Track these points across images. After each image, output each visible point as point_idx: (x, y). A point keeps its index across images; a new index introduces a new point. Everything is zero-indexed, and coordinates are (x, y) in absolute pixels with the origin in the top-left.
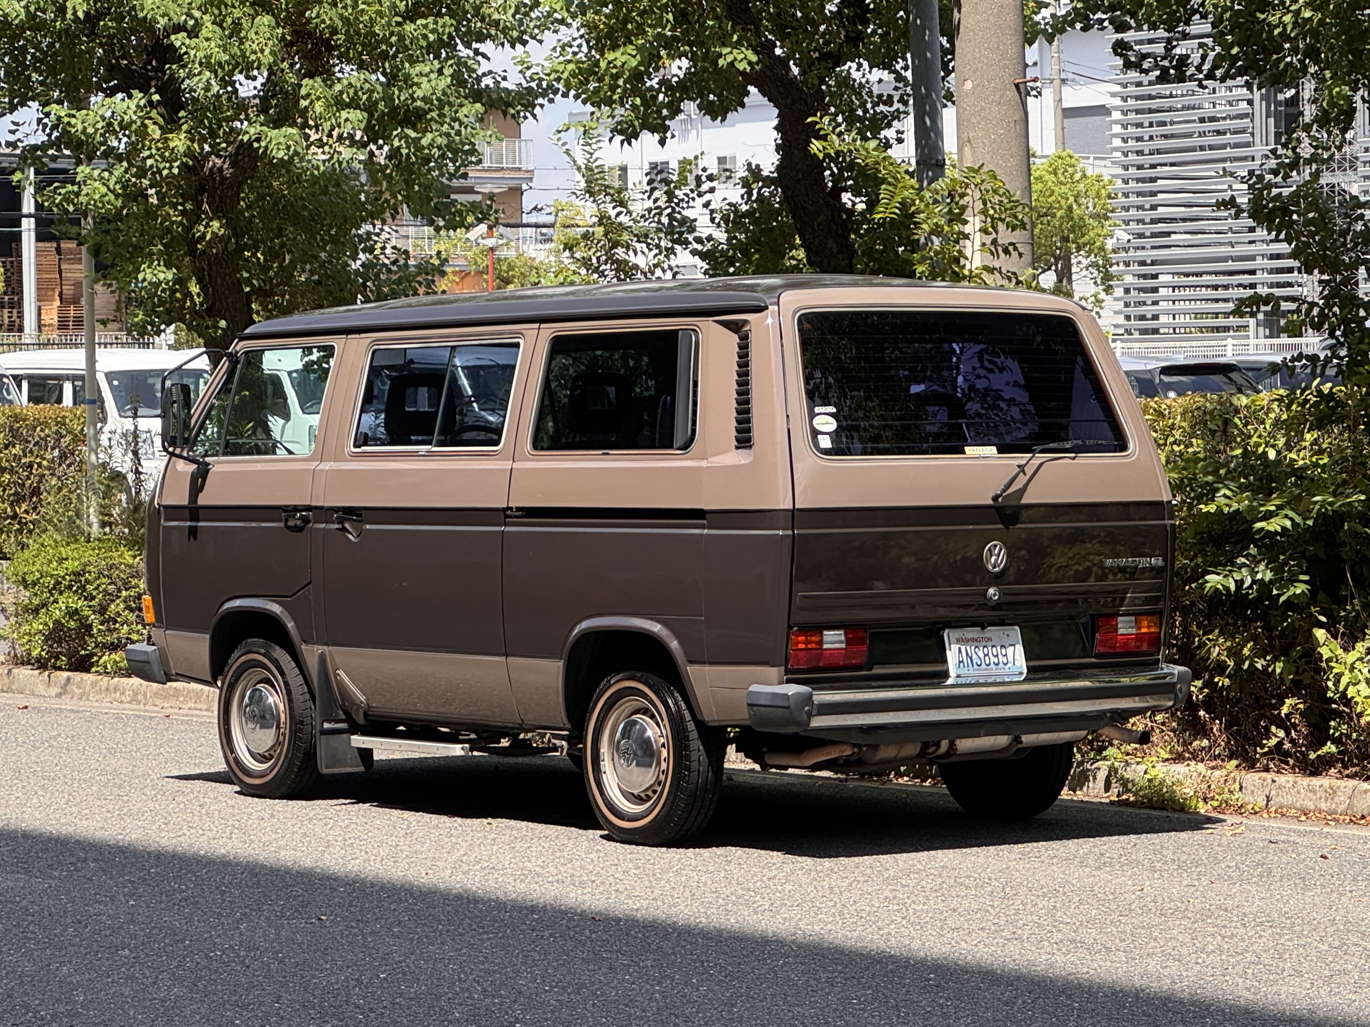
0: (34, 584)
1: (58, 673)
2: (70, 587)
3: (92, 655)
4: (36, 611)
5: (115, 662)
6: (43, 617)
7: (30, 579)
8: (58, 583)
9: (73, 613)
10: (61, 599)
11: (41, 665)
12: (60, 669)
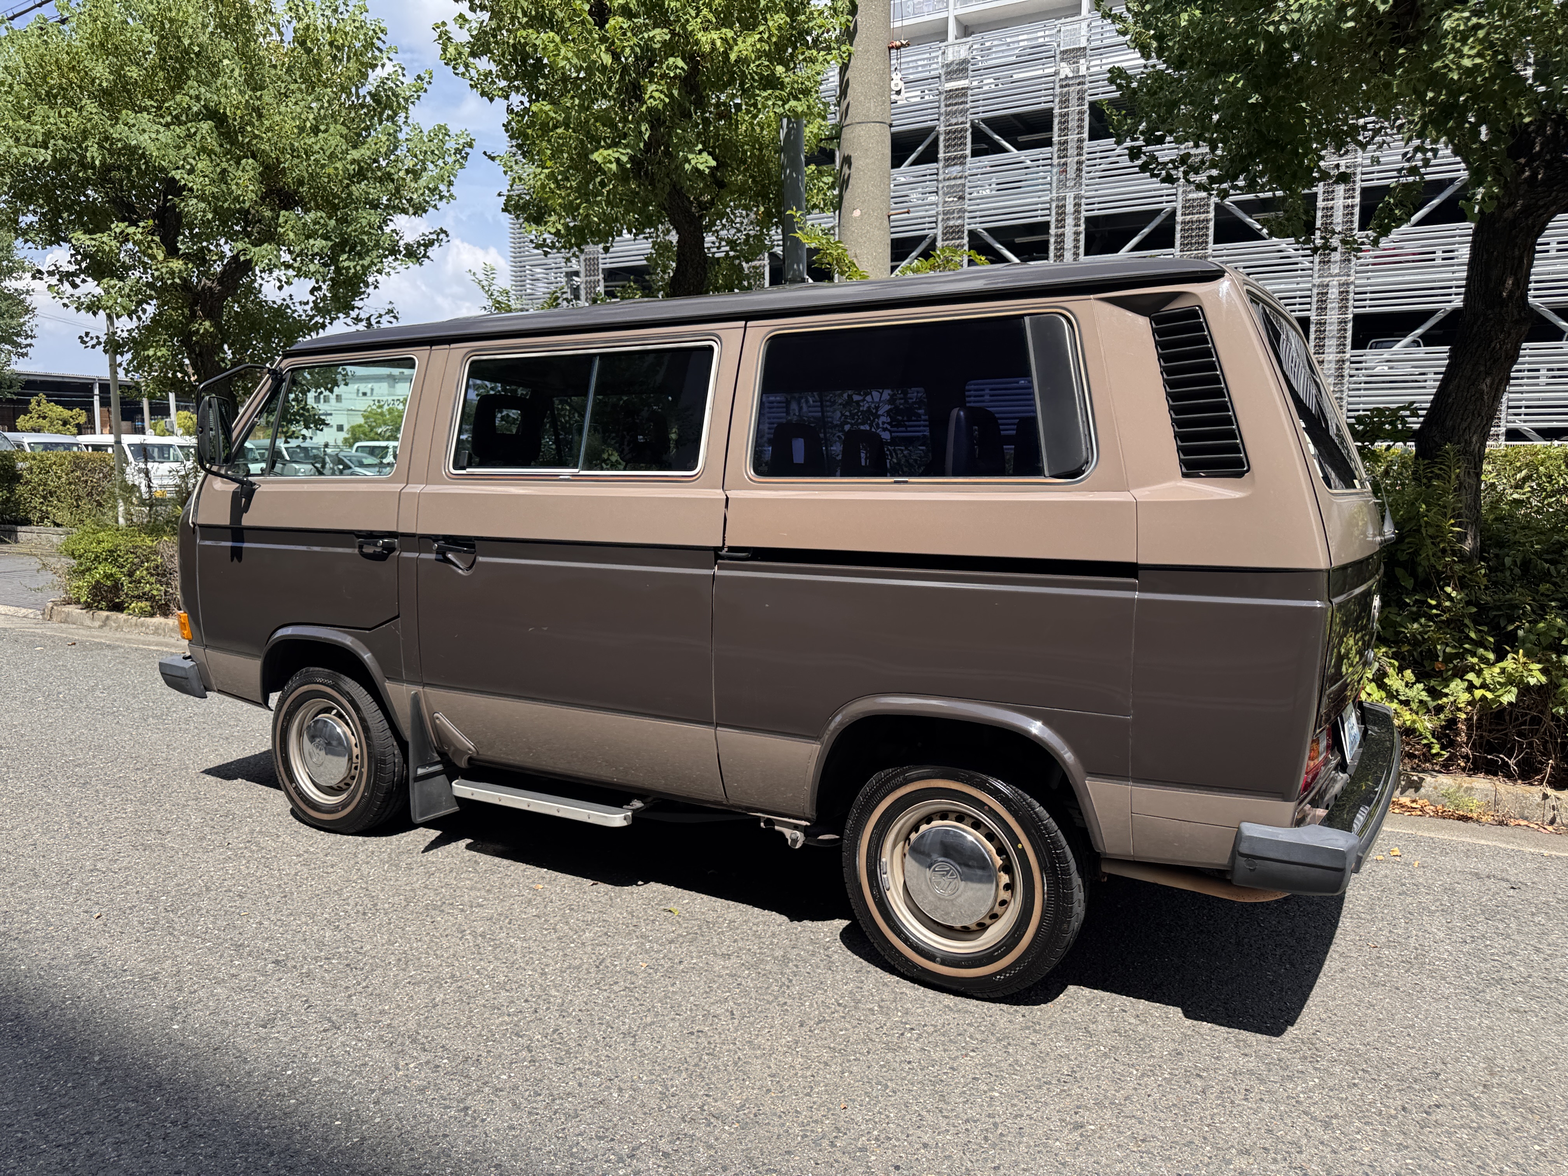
0: (80, 556)
1: (101, 612)
2: (106, 559)
3: (123, 602)
4: (83, 573)
5: (141, 608)
6: (87, 576)
7: (77, 553)
8: (97, 557)
9: (108, 576)
10: (100, 567)
11: (88, 606)
12: (101, 609)
